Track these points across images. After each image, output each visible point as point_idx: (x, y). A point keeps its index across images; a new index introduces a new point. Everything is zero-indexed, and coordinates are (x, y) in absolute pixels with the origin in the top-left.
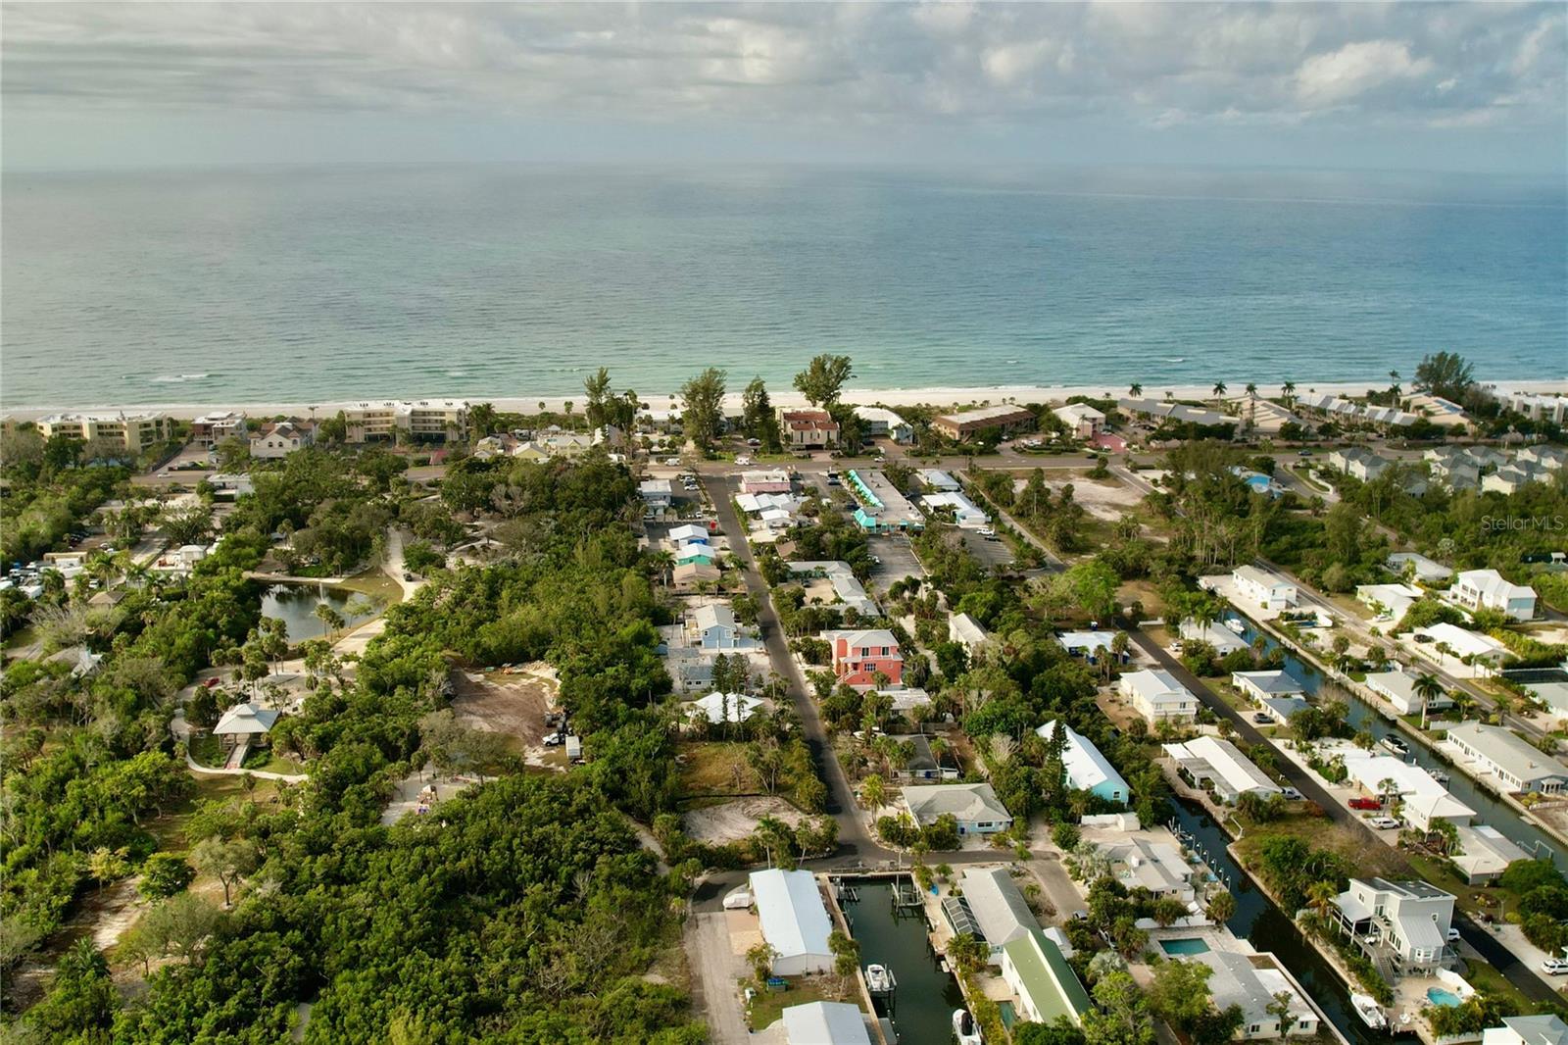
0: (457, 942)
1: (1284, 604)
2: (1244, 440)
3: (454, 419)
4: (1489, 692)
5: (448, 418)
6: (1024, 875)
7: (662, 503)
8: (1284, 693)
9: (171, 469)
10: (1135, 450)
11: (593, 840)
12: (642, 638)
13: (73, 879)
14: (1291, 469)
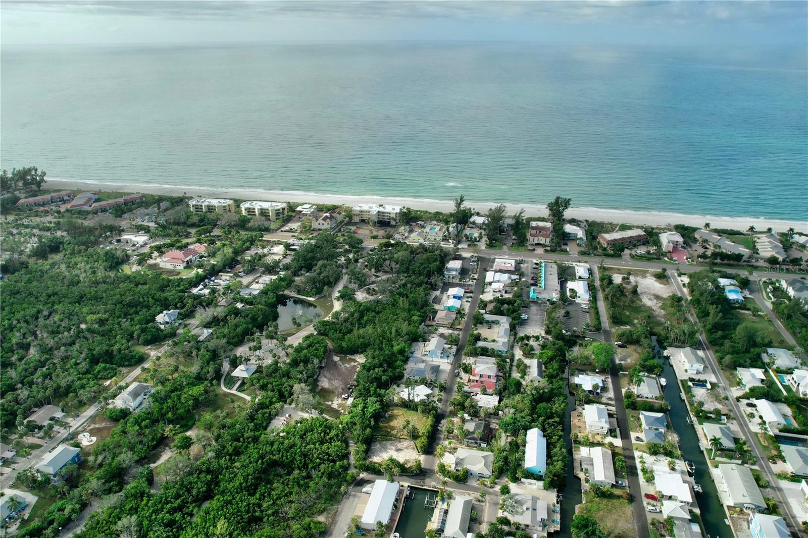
0: (262, 489)
1: (695, 372)
2: (748, 262)
3: (394, 216)
4: (763, 443)
5: (392, 215)
6: (482, 501)
7: (454, 273)
8: (655, 427)
9: (282, 231)
10: (689, 262)
11: (327, 454)
12: (402, 352)
13: (159, 435)
14: (761, 283)
